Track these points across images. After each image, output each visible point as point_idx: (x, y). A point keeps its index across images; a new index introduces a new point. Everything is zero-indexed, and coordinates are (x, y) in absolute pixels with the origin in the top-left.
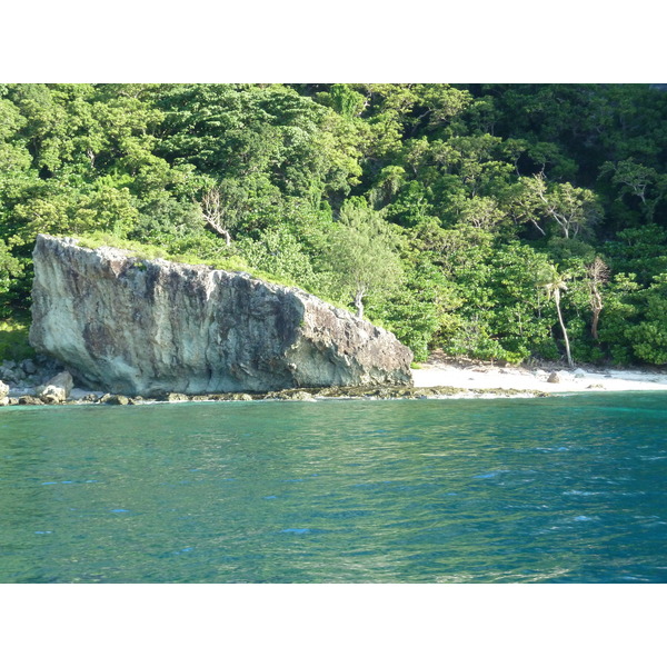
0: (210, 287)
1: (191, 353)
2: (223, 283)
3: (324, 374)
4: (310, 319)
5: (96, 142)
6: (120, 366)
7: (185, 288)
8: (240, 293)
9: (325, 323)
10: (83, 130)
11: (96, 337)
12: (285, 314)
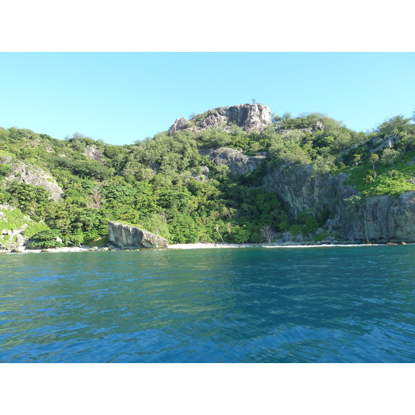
0: (131, 230)
1: (130, 242)
2: (133, 229)
3: (150, 245)
4: (145, 235)
5: (146, 203)
6: (120, 244)
7: (127, 230)
8: (135, 230)
9: (148, 236)
10: (145, 201)
11: (117, 239)
12: (141, 234)
